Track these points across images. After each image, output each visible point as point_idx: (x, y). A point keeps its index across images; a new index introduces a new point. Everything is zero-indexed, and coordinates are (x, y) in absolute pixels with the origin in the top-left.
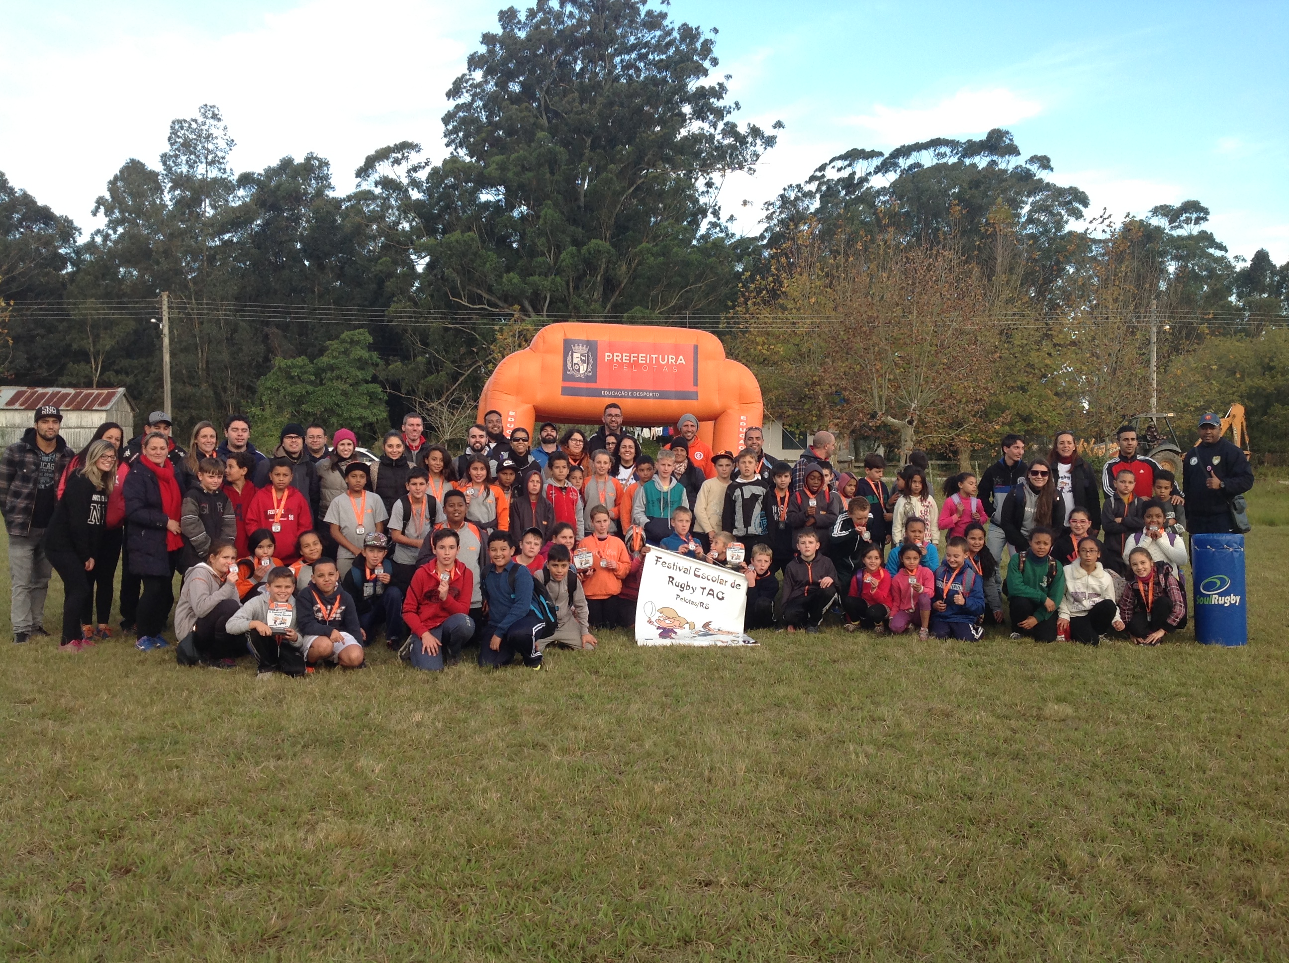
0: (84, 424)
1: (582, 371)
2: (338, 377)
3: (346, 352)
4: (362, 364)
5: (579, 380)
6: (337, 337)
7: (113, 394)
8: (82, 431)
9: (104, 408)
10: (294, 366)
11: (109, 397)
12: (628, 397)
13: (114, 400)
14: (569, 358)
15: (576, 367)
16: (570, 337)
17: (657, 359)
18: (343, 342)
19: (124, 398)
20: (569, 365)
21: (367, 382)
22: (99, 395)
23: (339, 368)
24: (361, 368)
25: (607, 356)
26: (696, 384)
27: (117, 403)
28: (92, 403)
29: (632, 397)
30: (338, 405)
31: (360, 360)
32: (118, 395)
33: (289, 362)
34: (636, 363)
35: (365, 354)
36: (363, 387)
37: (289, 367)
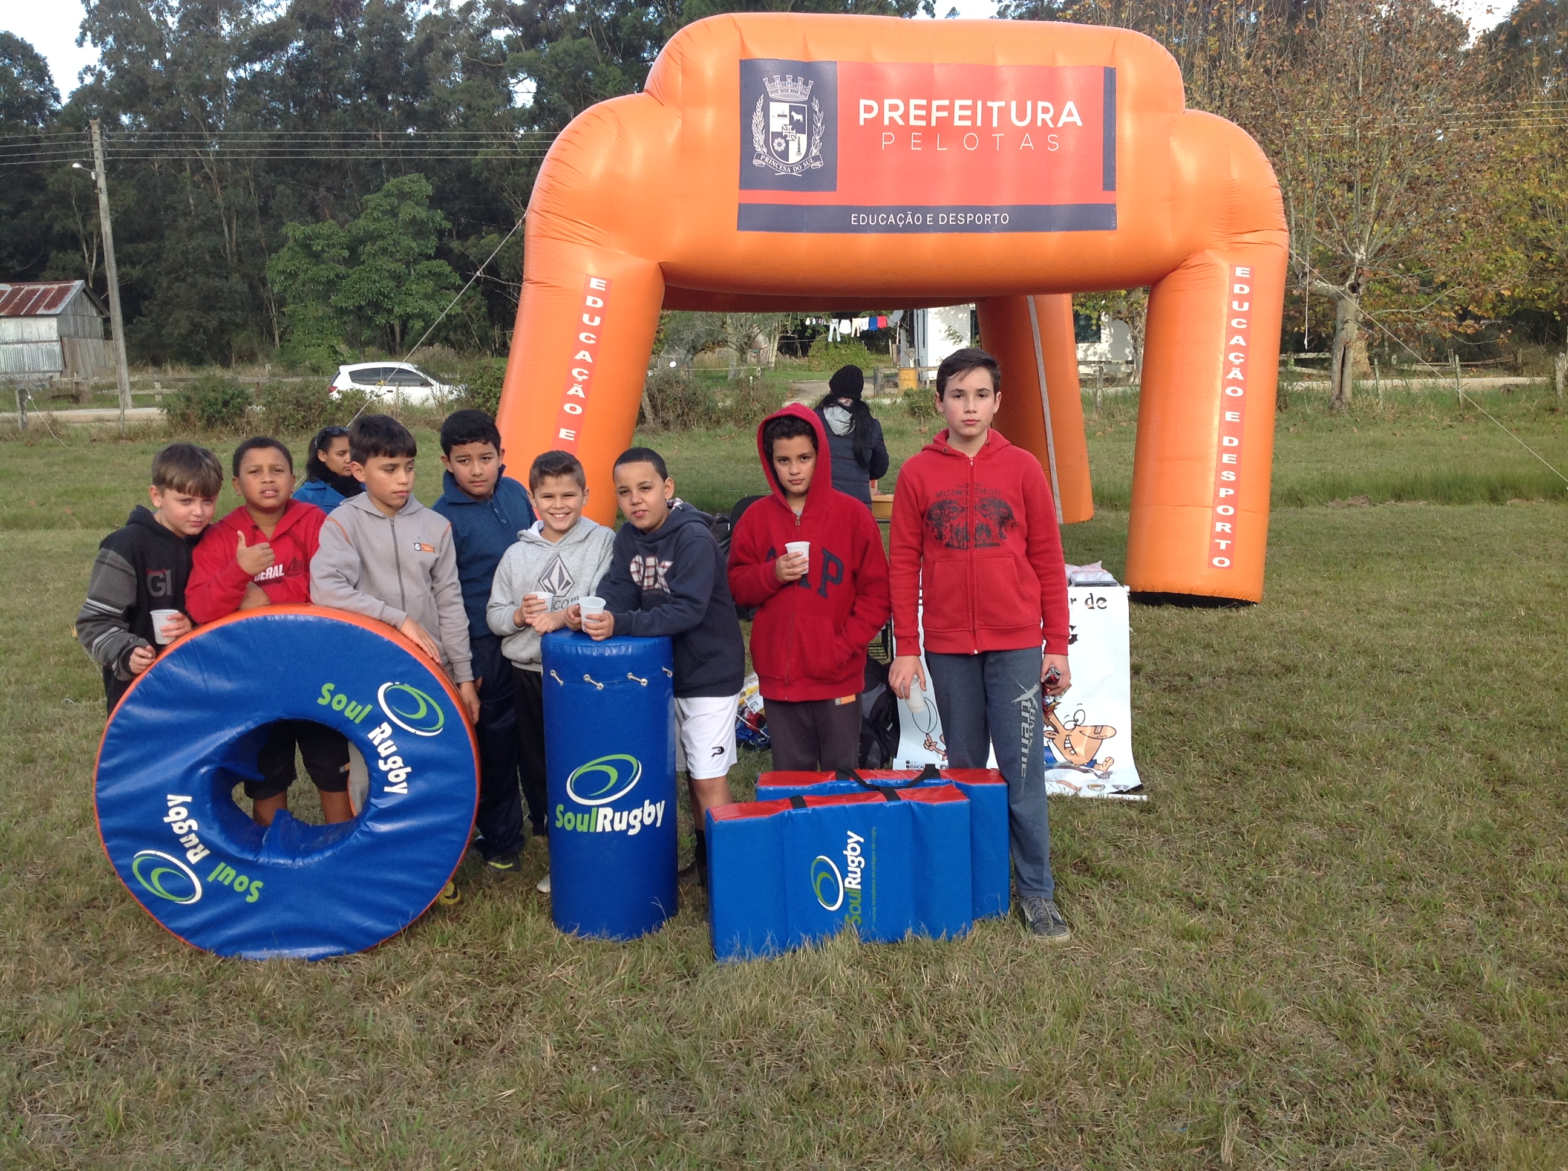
0: (26, 337)
1: (794, 158)
2: (384, 251)
3: (394, 213)
4: (418, 228)
5: (788, 183)
6: (378, 189)
7: (66, 290)
8: (25, 346)
9: (52, 311)
10: (318, 236)
11: (62, 293)
12: (924, 228)
13: (68, 298)
14: (758, 117)
15: (778, 145)
16: (757, 53)
17: (1004, 112)
18: (388, 195)
19: (84, 295)
20: (759, 138)
21: (429, 258)
22: (46, 293)
23: (383, 237)
24: (416, 236)
25: (866, 110)
26: (1109, 183)
27: (74, 302)
28: (36, 305)
29: (937, 228)
30: (385, 296)
31: (413, 221)
32: (73, 292)
33: (308, 230)
34: (945, 124)
35: (422, 213)
36: (424, 266)
37: (310, 238)
